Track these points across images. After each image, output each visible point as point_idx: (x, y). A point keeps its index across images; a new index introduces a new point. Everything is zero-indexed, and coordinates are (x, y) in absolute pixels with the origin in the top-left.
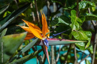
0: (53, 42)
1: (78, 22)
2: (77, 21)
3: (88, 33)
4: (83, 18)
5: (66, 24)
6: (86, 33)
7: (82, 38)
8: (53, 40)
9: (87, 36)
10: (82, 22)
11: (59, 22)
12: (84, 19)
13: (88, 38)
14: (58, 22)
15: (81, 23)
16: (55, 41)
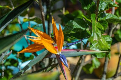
0: (68, 53)
1: (100, 29)
2: (98, 28)
3: (108, 38)
4: (105, 23)
5: (82, 29)
6: (106, 38)
7: (102, 47)
8: (67, 51)
9: (107, 41)
10: (104, 29)
11: (74, 27)
12: (106, 25)
13: (107, 44)
14: (72, 28)
15: (103, 31)
16: (70, 52)
